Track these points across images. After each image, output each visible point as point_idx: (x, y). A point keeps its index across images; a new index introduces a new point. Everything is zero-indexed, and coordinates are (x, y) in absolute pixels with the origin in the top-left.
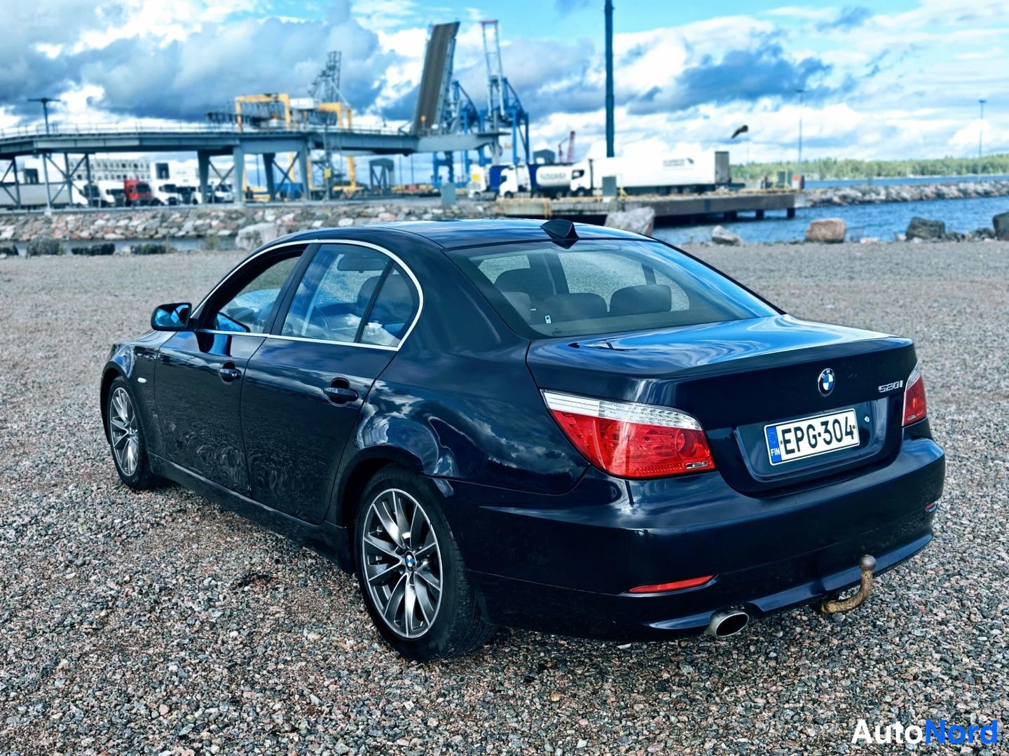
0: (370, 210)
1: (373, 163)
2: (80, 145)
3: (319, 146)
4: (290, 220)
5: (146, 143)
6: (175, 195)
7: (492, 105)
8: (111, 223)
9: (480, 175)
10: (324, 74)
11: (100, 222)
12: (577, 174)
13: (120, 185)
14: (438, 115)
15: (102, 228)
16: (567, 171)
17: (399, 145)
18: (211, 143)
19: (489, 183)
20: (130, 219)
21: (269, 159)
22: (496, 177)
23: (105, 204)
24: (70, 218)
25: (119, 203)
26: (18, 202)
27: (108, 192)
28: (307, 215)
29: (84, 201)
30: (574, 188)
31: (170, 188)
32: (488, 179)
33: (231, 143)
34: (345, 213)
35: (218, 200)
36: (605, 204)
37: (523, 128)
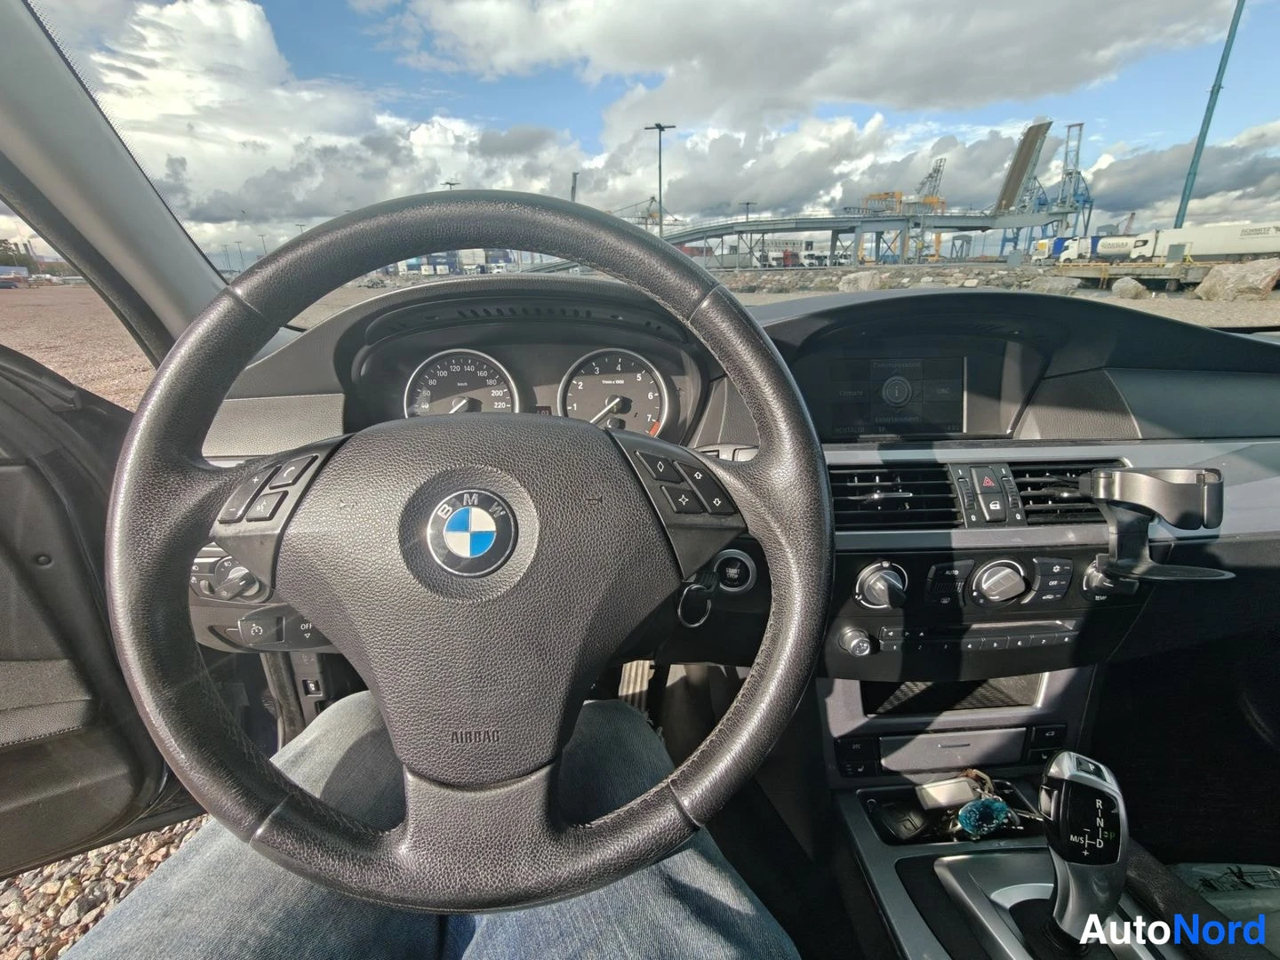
0: (947, 271)
1: (955, 238)
2: (760, 228)
3: (917, 225)
4: (886, 278)
5: (799, 226)
6: (814, 261)
7: (1062, 194)
8: (771, 277)
9: (1047, 244)
10: (930, 176)
11: (764, 277)
12: (1141, 243)
13: (781, 255)
14: (1017, 200)
15: (764, 280)
16: (1131, 241)
17: (980, 223)
18: (842, 225)
19: (1051, 252)
20: (782, 275)
21: (879, 235)
22: (1059, 246)
23: (770, 266)
24: (748, 274)
25: (779, 265)
26: (722, 265)
27: (773, 259)
28: (900, 274)
29: (758, 264)
30: (1134, 256)
31: (811, 256)
32: (1052, 249)
33: (855, 224)
34: (927, 273)
35: (840, 264)
36: (1167, 269)
37: (1087, 212)
